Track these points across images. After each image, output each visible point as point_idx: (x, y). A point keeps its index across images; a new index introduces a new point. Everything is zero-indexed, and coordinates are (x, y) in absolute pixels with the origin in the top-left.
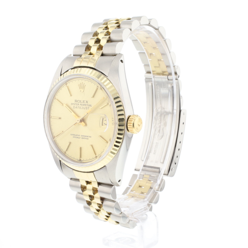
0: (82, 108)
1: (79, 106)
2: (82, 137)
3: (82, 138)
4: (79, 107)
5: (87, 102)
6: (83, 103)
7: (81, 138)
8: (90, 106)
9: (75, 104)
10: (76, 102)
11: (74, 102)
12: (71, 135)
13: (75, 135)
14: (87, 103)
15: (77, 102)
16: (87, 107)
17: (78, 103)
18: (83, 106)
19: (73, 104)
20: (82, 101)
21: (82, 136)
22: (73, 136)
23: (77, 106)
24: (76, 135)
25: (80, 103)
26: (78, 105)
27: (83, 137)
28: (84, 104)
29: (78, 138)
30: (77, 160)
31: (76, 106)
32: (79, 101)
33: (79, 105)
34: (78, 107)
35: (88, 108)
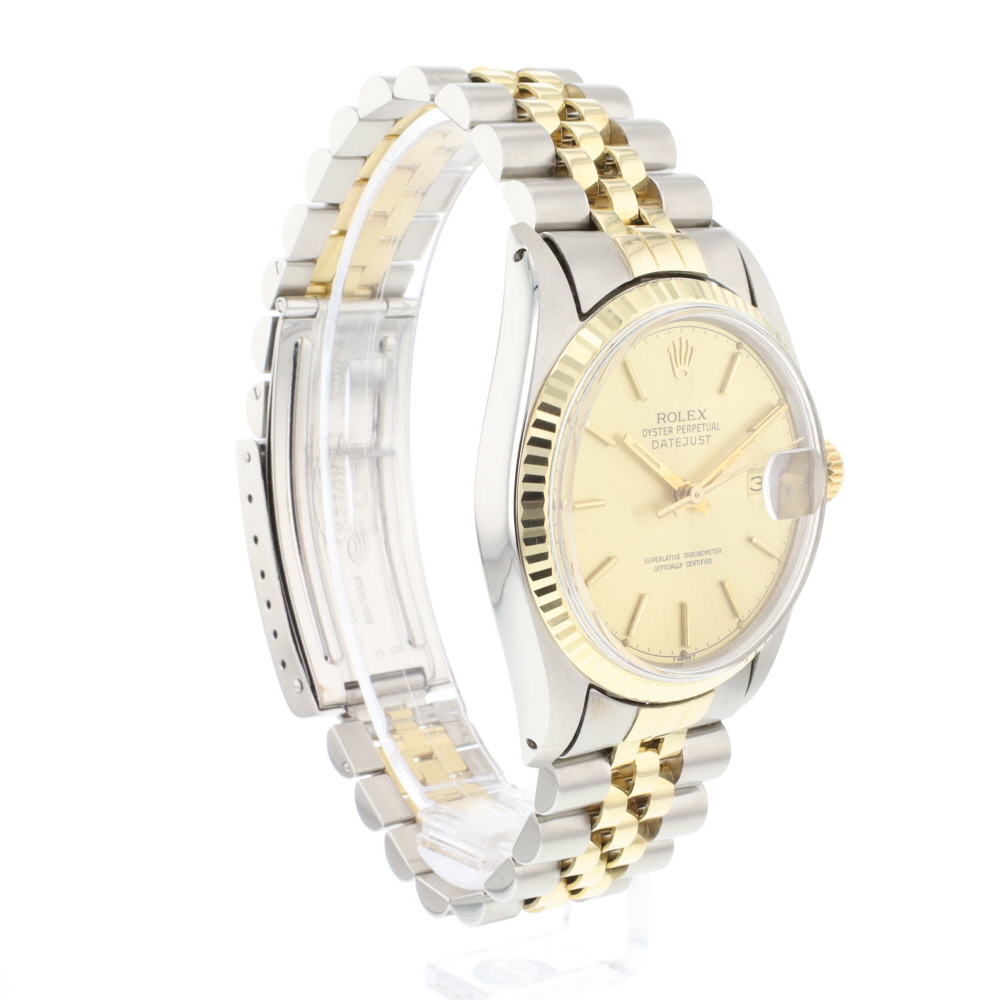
0: (685, 442)
1: (675, 435)
2: (689, 559)
3: (690, 564)
4: (674, 442)
5: (702, 415)
6: (687, 423)
7: (684, 565)
8: (715, 427)
9: (658, 431)
10: (661, 421)
11: (652, 423)
12: (647, 561)
13: (660, 559)
14: (702, 421)
15: (666, 419)
16: (702, 434)
17: (668, 424)
18: (689, 435)
19: (652, 433)
20: (684, 416)
21: (688, 555)
22: (655, 564)
23: (667, 438)
24: (667, 559)
25: (677, 423)
26: (671, 431)
27: (693, 559)
28: (691, 423)
29: (673, 567)
30: (671, 661)
31: (663, 437)
32: (672, 417)
33: (675, 430)
34: (668, 443)
35: (705, 439)
